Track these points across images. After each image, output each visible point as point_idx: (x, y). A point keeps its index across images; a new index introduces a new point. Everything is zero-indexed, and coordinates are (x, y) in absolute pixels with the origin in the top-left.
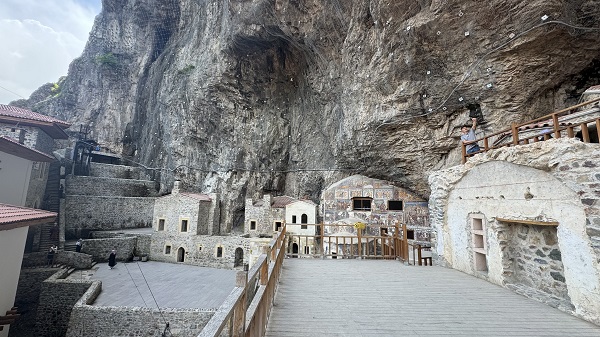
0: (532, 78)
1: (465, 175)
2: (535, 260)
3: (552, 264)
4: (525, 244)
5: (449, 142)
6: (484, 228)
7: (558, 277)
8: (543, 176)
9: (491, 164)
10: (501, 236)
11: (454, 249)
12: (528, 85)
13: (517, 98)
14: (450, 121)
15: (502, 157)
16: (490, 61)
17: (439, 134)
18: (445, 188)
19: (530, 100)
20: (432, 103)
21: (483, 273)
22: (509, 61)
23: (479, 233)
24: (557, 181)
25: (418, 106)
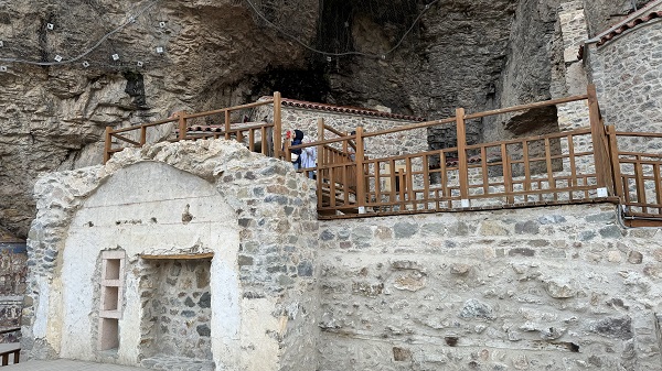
0: (211, 62)
1: (103, 182)
2: (184, 312)
3: (200, 314)
4: (173, 292)
5: (86, 130)
6: (122, 275)
7: (204, 331)
8: (206, 189)
9: (145, 167)
10: (145, 283)
11: (68, 322)
12: (206, 68)
13: (192, 82)
14: (94, 90)
15: (161, 156)
16: (165, 10)
17: (70, 109)
18: (65, 205)
19: (206, 91)
20: (63, 46)
21: (110, 352)
22: (188, 23)
23: (113, 283)
24: (219, 196)
25: (33, 40)
